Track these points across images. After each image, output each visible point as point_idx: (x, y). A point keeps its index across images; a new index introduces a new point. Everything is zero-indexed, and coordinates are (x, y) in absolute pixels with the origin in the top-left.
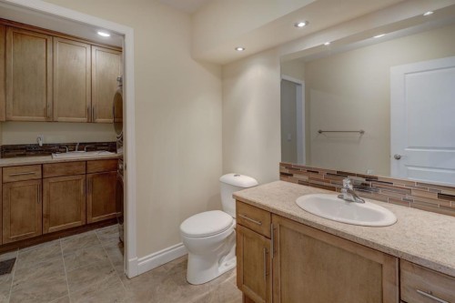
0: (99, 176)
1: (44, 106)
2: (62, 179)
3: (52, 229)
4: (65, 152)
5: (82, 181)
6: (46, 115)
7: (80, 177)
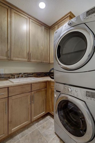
0: (37, 92)
1: (6, 50)
2: (19, 96)
3: (14, 129)
4: (14, 78)
5: (29, 96)
6: (7, 56)
7: (28, 94)
